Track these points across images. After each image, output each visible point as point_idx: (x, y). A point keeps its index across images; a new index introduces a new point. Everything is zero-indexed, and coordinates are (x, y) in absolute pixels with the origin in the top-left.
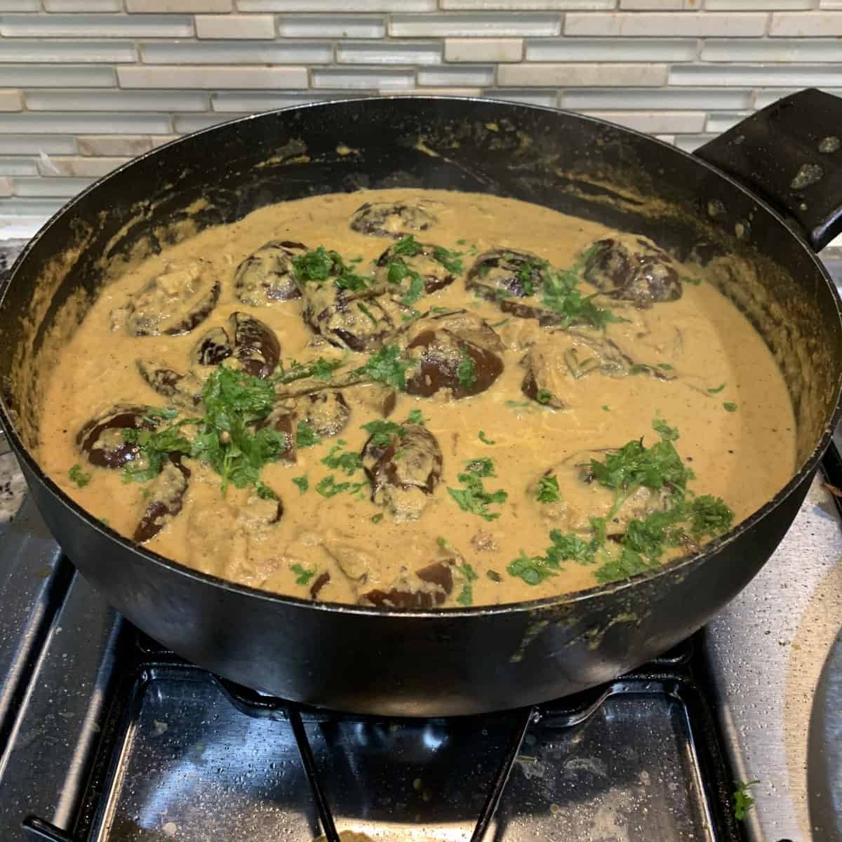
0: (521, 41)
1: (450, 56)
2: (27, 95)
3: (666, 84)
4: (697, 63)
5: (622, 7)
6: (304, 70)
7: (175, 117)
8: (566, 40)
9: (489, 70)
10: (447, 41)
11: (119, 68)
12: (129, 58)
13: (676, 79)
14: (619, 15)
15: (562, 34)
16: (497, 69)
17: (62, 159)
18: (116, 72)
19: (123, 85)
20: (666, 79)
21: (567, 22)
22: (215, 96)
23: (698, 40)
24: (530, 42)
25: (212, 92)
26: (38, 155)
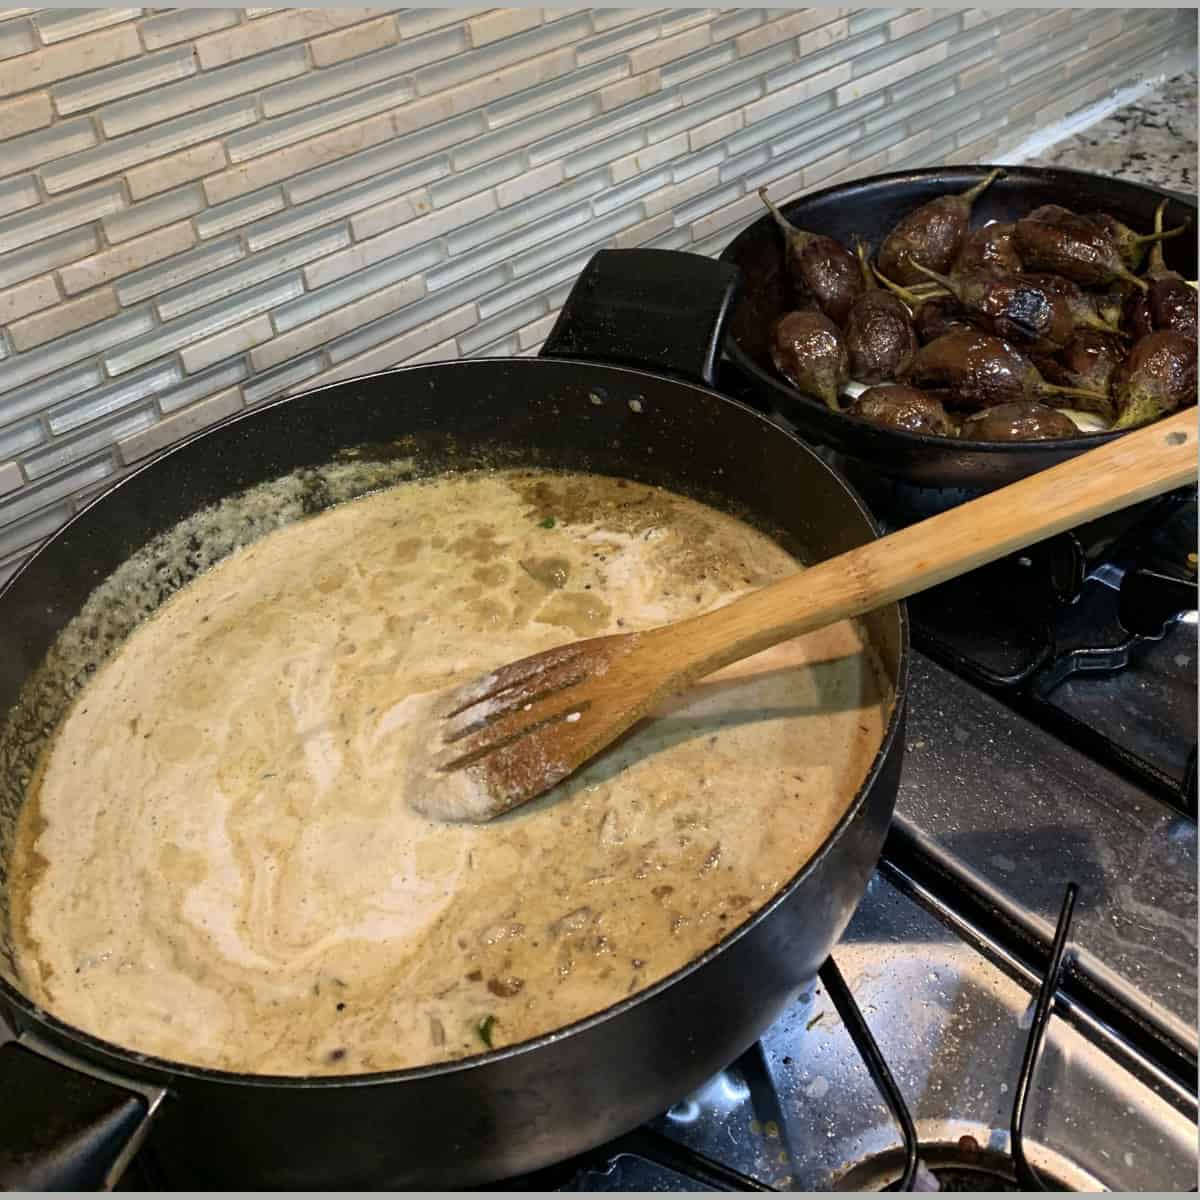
1: (191, 367)
3: (427, 293)
4: (449, 261)
5: (357, 238)
6: (12, 464)
8: (311, 293)
9: (240, 362)
10: (183, 352)
13: (433, 285)
14: (356, 248)
15: (307, 290)
16: (250, 355)
20: (426, 288)
21: (308, 276)
23: (442, 239)
24: (273, 313)
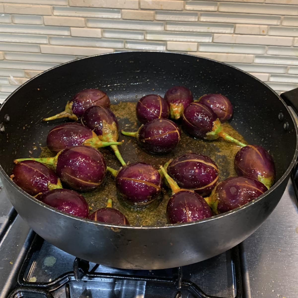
0: (196, 44)
1: (169, 48)
2: (6, 54)
3: (253, 62)
4: (266, 55)
5: (236, 32)
6: (112, 50)
8: (214, 44)
11: (41, 46)
12: (45, 42)
13: (257, 61)
14: (235, 35)
15: (213, 42)
17: (18, 78)
18: (40, 47)
19: (42, 52)
20: (253, 60)
21: (214, 37)
23: (266, 46)
24: (200, 44)
26: (9, 77)
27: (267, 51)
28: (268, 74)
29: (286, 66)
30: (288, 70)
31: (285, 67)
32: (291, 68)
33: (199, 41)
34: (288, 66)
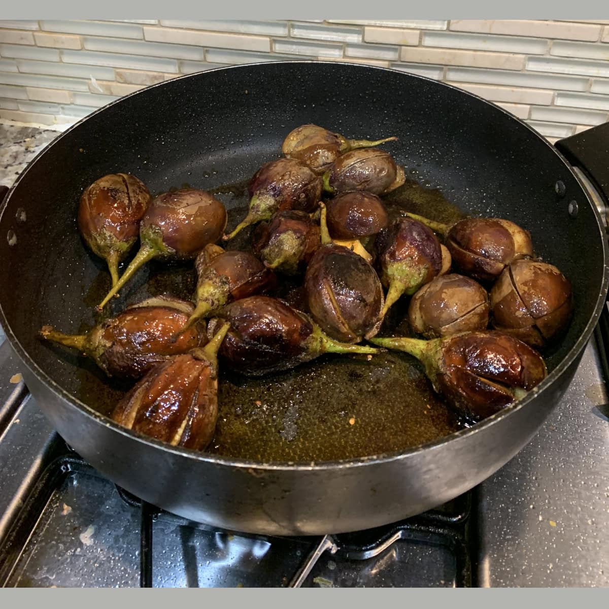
1: (368, 39)
2: (85, 40)
3: (524, 69)
4: (548, 57)
6: (268, 39)
7: (181, 62)
9: (395, 50)
10: (366, 28)
11: (145, 28)
12: (153, 22)
13: (532, 66)
16: (401, 49)
17: (105, 83)
18: (143, 30)
19: (146, 39)
20: (524, 66)
21: (452, 22)
22: (207, 51)
23: (549, 41)
24: (424, 33)
25: (205, 49)
26: (90, 79)
27: (550, 49)
28: (552, 92)
29: (588, 78)
30: (591, 85)
31: (585, 80)
32: (596, 82)
33: (423, 26)
34: (591, 78)
